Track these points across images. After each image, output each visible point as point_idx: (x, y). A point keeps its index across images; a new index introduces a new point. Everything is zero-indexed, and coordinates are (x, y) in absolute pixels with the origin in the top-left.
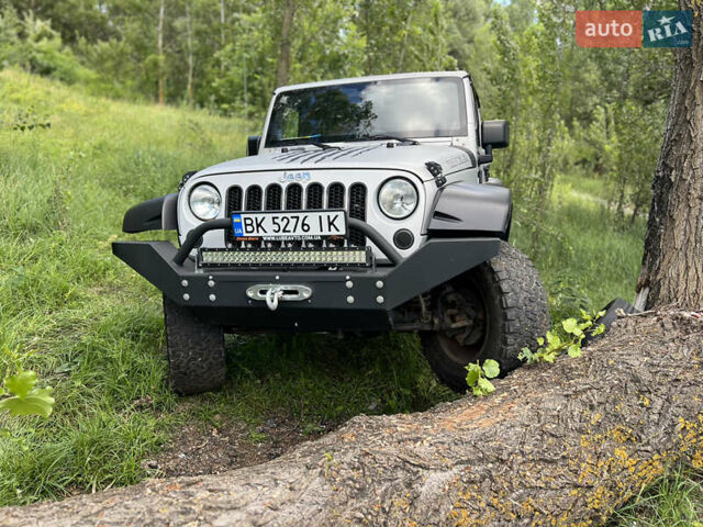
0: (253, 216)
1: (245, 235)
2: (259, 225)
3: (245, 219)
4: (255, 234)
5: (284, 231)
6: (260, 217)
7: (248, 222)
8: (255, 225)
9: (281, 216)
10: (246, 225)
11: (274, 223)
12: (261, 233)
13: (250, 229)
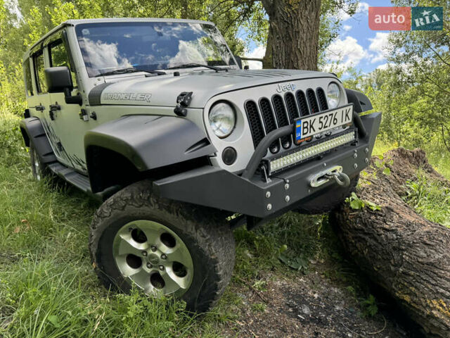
0: (308, 120)
1: (302, 137)
2: (311, 126)
3: (304, 123)
4: (308, 135)
5: (325, 127)
6: (312, 118)
7: (306, 125)
8: (309, 127)
9: (324, 115)
10: (304, 128)
11: (320, 122)
12: (312, 133)
13: (305, 131)
